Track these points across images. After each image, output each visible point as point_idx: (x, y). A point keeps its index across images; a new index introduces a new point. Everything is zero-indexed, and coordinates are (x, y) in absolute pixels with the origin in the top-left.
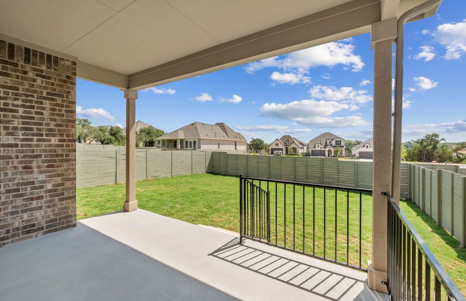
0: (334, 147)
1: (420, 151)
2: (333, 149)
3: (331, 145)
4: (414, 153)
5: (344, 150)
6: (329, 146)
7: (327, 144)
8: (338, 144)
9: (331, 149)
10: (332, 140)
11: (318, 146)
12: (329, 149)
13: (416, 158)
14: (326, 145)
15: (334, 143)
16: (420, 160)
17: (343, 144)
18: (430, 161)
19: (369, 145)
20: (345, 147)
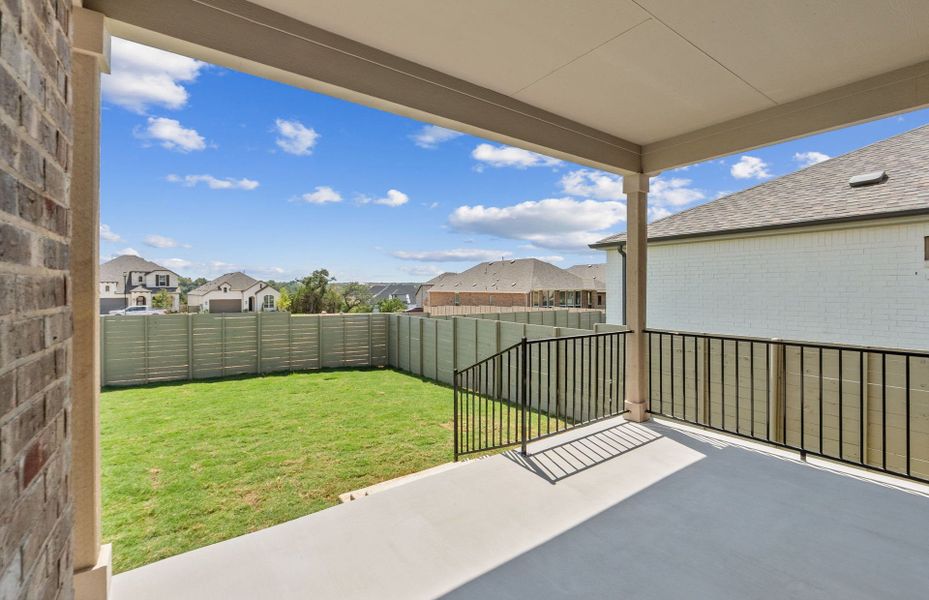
0: (154, 290)
1: (307, 297)
2: (148, 296)
3: (144, 286)
4: (298, 300)
5: (177, 297)
6: (140, 288)
7: (133, 284)
8: (162, 284)
9: (144, 295)
10: (147, 273)
11: (107, 289)
12: (138, 294)
13: (301, 308)
14: (129, 287)
15: (151, 281)
16: (306, 311)
17: (174, 283)
18: (318, 311)
19: (228, 287)
20: (178, 291)
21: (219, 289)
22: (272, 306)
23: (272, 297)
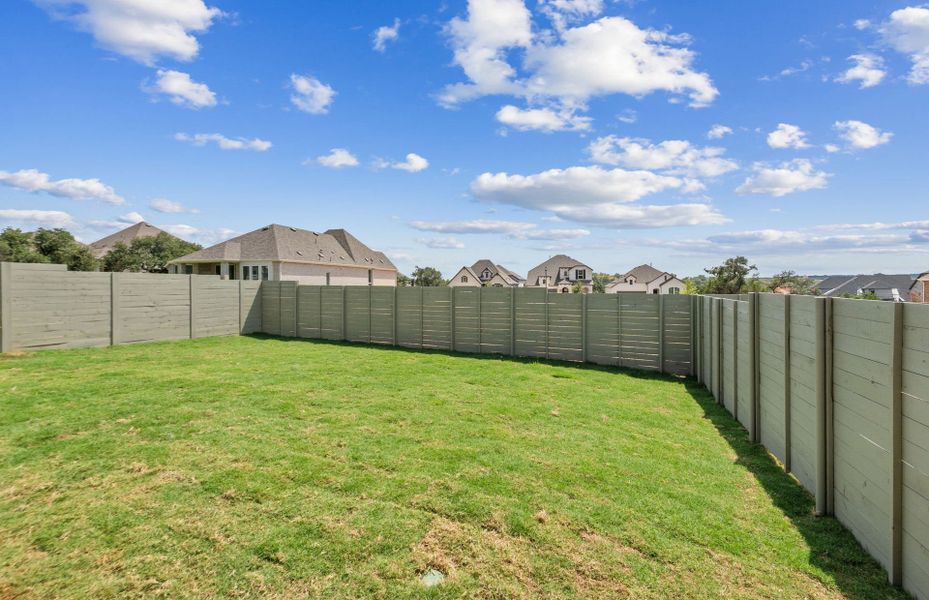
0: (574, 282)
2: (570, 287)
3: (568, 279)
5: (591, 288)
6: (564, 281)
7: (561, 277)
8: (581, 277)
9: (567, 286)
10: (570, 269)
12: (563, 286)
14: (558, 280)
15: (572, 275)
17: (588, 277)
19: (634, 279)
20: (592, 283)
21: (626, 281)
23: (677, 289)
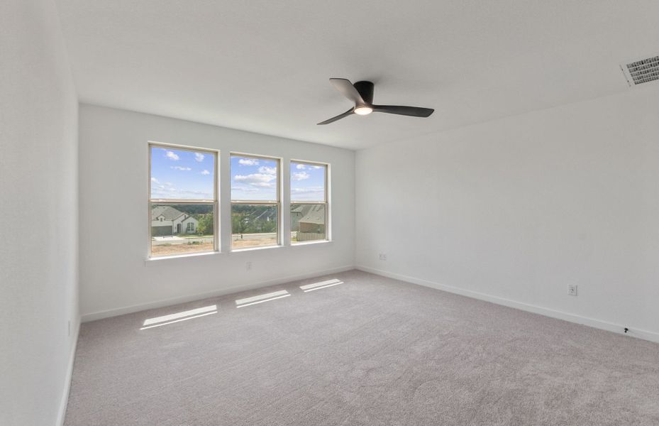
21: (158, 219)
22: (193, 230)
23: (193, 224)
